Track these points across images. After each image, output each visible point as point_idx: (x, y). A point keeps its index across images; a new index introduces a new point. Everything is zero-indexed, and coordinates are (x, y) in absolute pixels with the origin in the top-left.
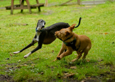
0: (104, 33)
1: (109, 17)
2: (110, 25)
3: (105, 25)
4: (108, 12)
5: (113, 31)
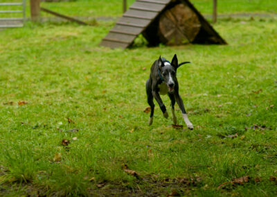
0: (16, 102)
1: (31, 61)
2: (34, 83)
3: (19, 82)
4: (28, 49)
5: (41, 96)
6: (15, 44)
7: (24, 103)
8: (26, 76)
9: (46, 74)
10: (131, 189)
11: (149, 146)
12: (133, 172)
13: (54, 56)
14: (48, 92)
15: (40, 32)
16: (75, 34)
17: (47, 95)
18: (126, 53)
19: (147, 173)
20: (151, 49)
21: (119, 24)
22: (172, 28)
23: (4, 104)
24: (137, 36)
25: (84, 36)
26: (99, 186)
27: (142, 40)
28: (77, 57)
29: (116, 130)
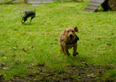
0: (46, 33)
1: (55, 17)
2: (54, 26)
3: (48, 25)
4: (54, 12)
5: (56, 31)
6: (49, 10)
7: (49, 34)
8: (52, 23)
9: (59, 22)
10: (83, 69)
11: (96, 52)
12: (85, 63)
13: (65, 15)
14: (59, 29)
15: (60, 5)
16: (74, 6)
17: (59, 31)
18: (94, 14)
19: (91, 63)
20: (105, 12)
21: (91, 2)
22: (114, 3)
23: (41, 34)
24: (99, 7)
25: (78, 7)
26: (71, 68)
27: (101, 8)
28: (74, 15)
29: (84, 45)
